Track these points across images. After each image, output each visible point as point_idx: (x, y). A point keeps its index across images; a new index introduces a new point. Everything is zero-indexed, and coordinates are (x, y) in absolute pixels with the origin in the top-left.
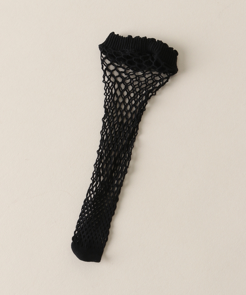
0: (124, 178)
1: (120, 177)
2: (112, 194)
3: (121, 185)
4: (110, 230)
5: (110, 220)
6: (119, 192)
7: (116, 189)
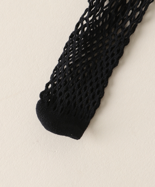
0: (146, 9)
1: (138, 6)
2: (120, 31)
3: (139, 20)
4: (106, 90)
5: (109, 74)
6: (132, 29)
7: (128, 23)
